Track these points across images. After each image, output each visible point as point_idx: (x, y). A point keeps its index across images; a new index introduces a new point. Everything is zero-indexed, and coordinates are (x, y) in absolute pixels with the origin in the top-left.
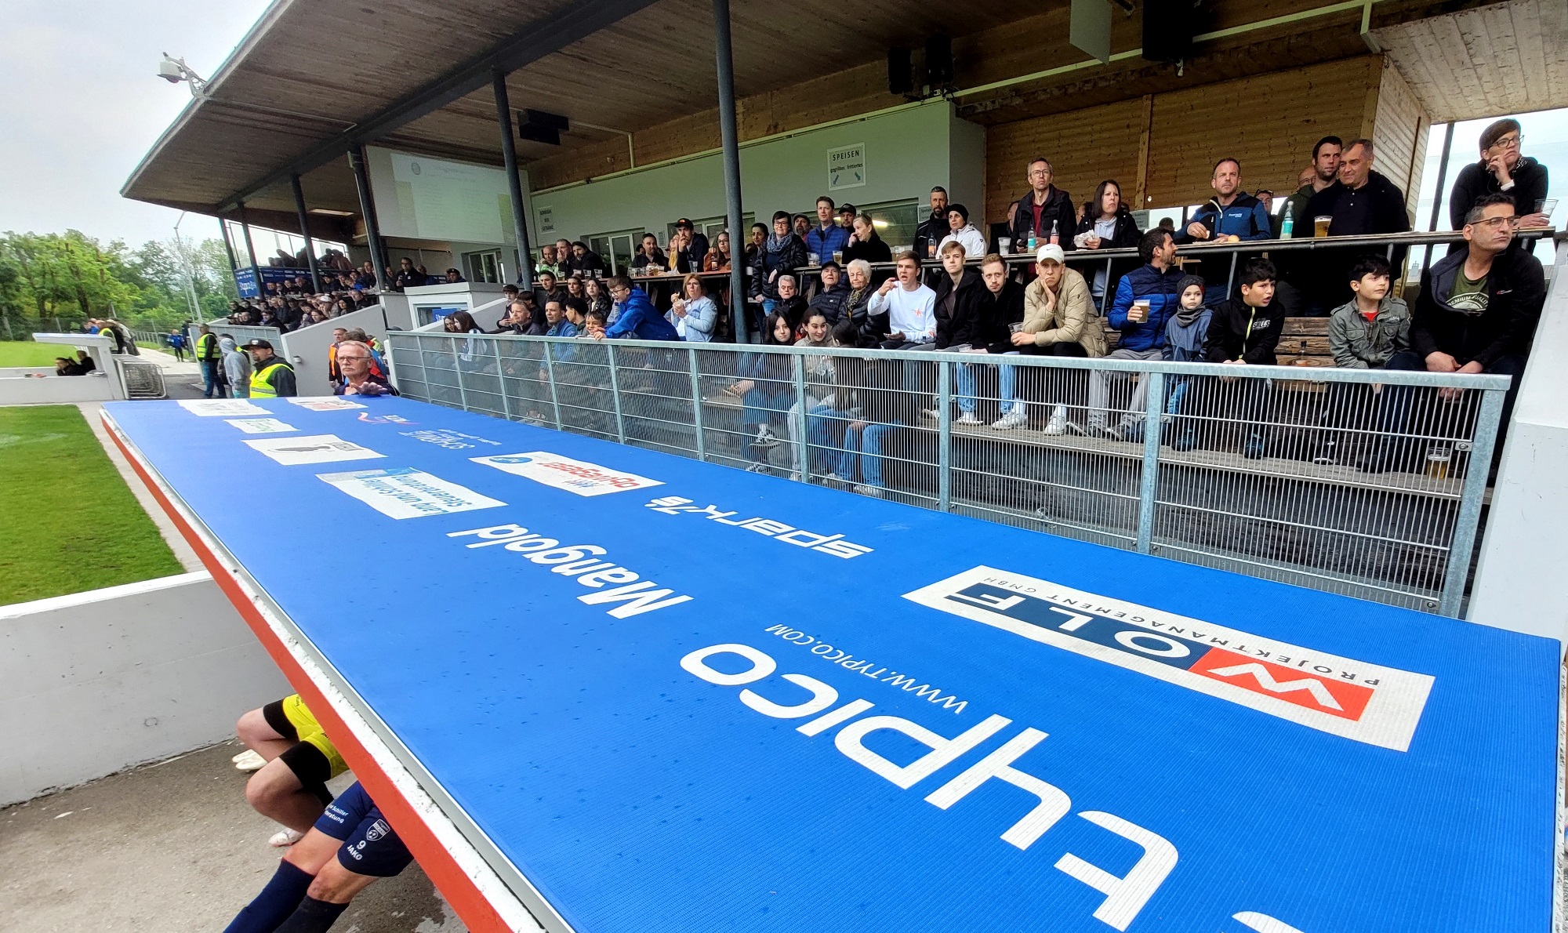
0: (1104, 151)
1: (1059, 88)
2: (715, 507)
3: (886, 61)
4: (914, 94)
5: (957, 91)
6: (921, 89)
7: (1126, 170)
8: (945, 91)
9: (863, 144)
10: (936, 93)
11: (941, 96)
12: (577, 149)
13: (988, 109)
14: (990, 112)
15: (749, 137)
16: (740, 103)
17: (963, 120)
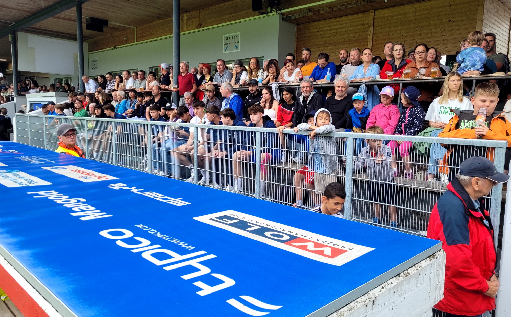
2: (135, 187)
4: (263, 11)
5: (282, 10)
6: (266, 8)
8: (277, 10)
9: (240, 33)
10: (273, 11)
11: (276, 12)
12: (111, 34)
13: (297, 17)
14: (298, 19)
15: (188, 30)
16: (185, 15)
17: (285, 22)
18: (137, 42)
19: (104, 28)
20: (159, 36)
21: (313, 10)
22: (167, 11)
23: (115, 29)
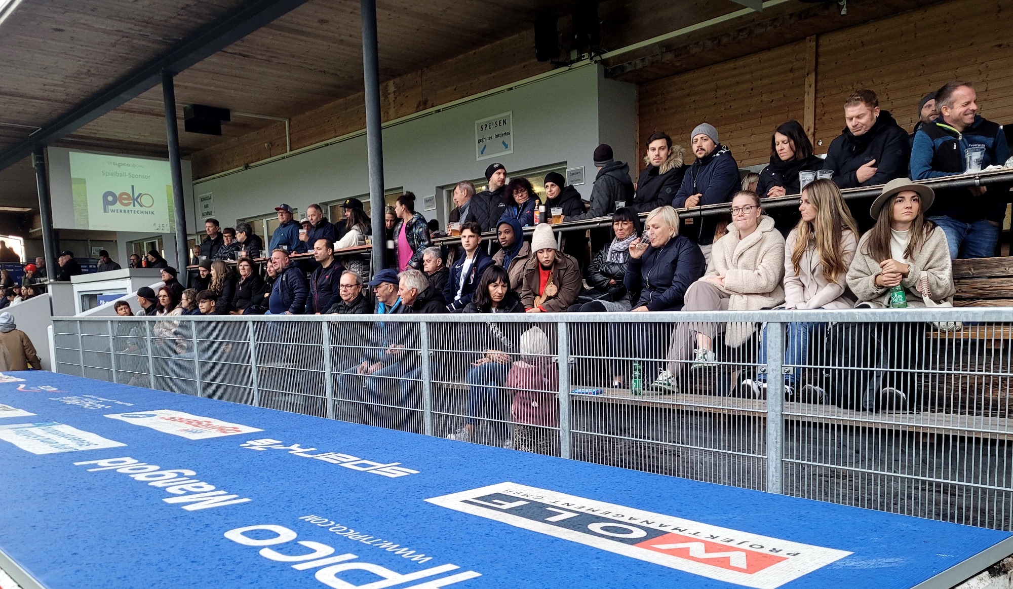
1: (712, 39)
3: (533, 31)
4: (561, 59)
5: (604, 52)
6: (568, 53)
8: (593, 54)
9: (511, 112)
10: (584, 56)
12: (237, 138)
13: (638, 67)
14: (641, 70)
15: (399, 114)
16: (391, 83)
17: (613, 80)
18: (291, 150)
19: (222, 126)
20: (338, 134)
21: (675, 48)
22: (352, 77)
23: (246, 126)
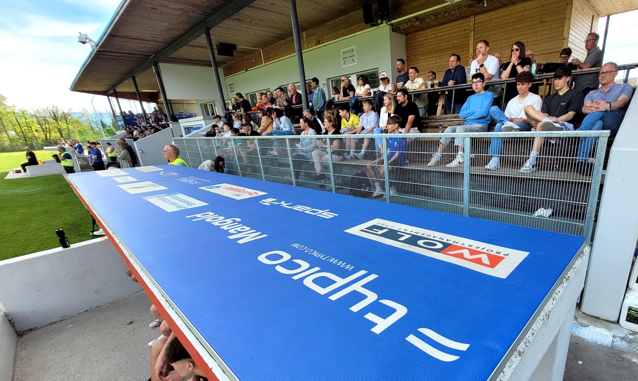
0: (455, 42)
1: (435, 16)
2: (284, 202)
3: (362, 10)
4: (375, 23)
5: (392, 20)
6: (377, 21)
7: (464, 49)
8: (387, 21)
9: (355, 46)
10: (383, 22)
11: (385, 24)
12: (241, 57)
13: (405, 27)
14: (406, 28)
15: (309, 47)
16: (304, 33)
17: (395, 33)
18: (265, 63)
19: (234, 53)
20: (283, 55)
21: (420, 19)
23: (244, 52)
